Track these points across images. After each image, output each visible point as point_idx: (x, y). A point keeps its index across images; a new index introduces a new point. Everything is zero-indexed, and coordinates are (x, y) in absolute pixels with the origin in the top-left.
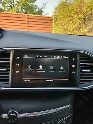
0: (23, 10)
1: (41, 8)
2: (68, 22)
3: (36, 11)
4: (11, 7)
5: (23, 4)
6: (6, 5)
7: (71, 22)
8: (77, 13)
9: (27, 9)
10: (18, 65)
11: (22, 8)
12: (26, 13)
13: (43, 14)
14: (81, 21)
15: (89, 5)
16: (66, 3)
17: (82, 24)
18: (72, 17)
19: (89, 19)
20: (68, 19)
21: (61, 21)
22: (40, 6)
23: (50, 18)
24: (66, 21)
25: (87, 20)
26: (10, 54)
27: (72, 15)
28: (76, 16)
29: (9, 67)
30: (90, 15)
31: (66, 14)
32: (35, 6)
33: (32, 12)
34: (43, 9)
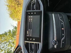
0: (15, 37)
1: (13, 27)
2: (20, 13)
3: (15, 30)
4: (13, 43)
5: (12, 37)
6: (12, 45)
7: (20, 11)
8: (15, 9)
9: (14, 35)
10: (31, 39)
11: (14, 37)
12: (16, 35)
13: (17, 26)
14: (19, 6)
15: (11, 2)
16: (10, 14)
17: (21, 5)
18: (17, 11)
19: (18, 2)
20: (19, 13)
21: (20, 17)
22: (13, 28)
23: (18, 23)
24: (19, 14)
25: (19, 3)
26: (26, 43)
27: (16, 11)
28: (16, 9)
29: (32, 43)
30: (16, 1)
31: (16, 14)
32: (13, 30)
33: (15, 32)
34: (14, 27)
